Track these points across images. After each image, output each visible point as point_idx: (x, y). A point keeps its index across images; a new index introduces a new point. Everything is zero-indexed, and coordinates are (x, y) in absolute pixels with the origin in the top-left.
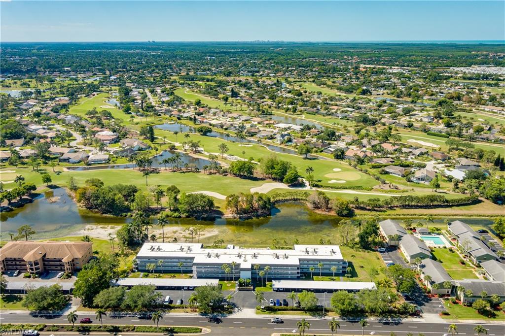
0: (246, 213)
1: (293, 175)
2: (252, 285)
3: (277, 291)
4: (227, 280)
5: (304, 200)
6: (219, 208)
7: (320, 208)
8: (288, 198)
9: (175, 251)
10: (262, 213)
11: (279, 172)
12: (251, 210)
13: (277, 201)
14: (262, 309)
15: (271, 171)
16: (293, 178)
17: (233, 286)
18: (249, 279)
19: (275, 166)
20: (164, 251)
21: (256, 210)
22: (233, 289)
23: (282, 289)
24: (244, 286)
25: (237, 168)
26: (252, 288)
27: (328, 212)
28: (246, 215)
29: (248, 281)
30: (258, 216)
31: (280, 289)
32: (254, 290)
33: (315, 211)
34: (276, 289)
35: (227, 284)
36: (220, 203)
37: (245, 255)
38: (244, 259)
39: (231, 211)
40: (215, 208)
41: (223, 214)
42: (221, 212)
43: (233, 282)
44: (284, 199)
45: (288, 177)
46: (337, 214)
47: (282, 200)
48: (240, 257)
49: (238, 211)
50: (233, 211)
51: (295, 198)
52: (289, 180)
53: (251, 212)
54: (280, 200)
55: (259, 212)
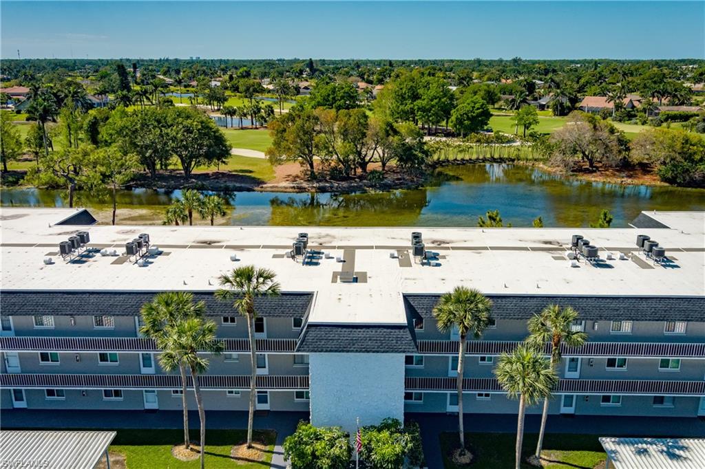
0: (343, 179)
1: (477, 106)
6: (251, 172)
7: (595, 172)
8: (474, 157)
10: (398, 179)
11: (433, 106)
12: (359, 170)
13: (439, 163)
15: (408, 107)
16: (478, 115)
19: (421, 91)
21: (373, 172)
27: (630, 177)
28: (345, 184)
30: (387, 187)
33: (579, 178)
36: (256, 165)
37: (350, 251)
38: (339, 267)
39: (289, 176)
40: (236, 171)
41: (259, 182)
42: (254, 178)
43: (243, 451)
44: (463, 160)
45: (462, 112)
46: (665, 179)
47: (456, 160)
48: (313, 259)
49: (312, 172)
50: (298, 177)
51: (496, 156)
52: (468, 119)
53: (361, 178)
54: (448, 161)
55: (390, 178)
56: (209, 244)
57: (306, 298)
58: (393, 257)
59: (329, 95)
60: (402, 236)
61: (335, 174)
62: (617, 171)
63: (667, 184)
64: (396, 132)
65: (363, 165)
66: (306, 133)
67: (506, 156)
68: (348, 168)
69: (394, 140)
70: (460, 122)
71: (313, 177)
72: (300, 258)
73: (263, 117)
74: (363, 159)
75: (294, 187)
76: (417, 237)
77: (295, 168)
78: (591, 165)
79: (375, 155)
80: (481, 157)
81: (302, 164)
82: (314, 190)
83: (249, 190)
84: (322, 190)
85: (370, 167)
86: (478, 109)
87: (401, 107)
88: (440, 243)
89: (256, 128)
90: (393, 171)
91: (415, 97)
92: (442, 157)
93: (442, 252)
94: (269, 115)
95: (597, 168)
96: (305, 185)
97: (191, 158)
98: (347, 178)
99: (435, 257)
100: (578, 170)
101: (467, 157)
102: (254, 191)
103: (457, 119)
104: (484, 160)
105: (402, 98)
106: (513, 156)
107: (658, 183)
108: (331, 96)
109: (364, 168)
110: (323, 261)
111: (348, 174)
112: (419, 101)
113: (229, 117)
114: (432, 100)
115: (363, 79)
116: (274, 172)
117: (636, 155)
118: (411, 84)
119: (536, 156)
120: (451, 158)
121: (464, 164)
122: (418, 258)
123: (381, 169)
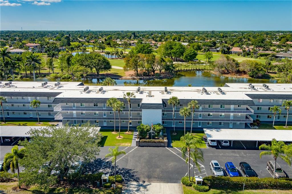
0: (147, 76)
1: (192, 52)
2: (165, 136)
3: (217, 147)
4: (117, 130)
5: (208, 70)
6: (117, 73)
7: (229, 74)
8: (190, 69)
9: (34, 87)
10: (165, 76)
11: (177, 52)
12: (152, 73)
13: (179, 71)
14: (199, 183)
15: (169, 52)
16: (192, 55)
17: (126, 139)
18: (159, 125)
20: (16, 87)
21: (157, 74)
22: (126, 144)
23: (228, 144)
24: (149, 138)
25: (137, 50)
26: (166, 140)
27: (239, 75)
28: (148, 77)
29: (158, 128)
30: (161, 78)
31: (224, 144)
32: (169, 146)
34: (215, 144)
35: (117, 135)
36: (119, 71)
37: (150, 92)
38: (148, 94)
39: (130, 75)
40: (113, 73)
41: (120, 77)
42: (119, 75)
43: (127, 132)
44: (187, 70)
45: (187, 54)
46: (251, 76)
47: (184, 70)
48: (142, 93)
49: (138, 74)
50: (133, 75)
51: (198, 69)
52: (189, 56)
53: (153, 75)
54: (182, 70)
55: (162, 76)
56: (116, 90)
57: (141, 100)
58: (160, 92)
59: (142, 48)
60: (163, 88)
61: (145, 74)
62: (236, 73)
63: (251, 78)
64: (164, 61)
65: (154, 71)
66: (136, 61)
67: (201, 69)
68: (149, 72)
69: (163, 63)
70: (186, 57)
71: (138, 75)
72: (139, 92)
73: (119, 55)
74: (154, 69)
75: (132, 78)
76: (166, 88)
77: (132, 72)
78: (228, 72)
79: (157, 68)
80: (193, 69)
81: (134, 71)
82: (138, 79)
83: (118, 79)
84: (141, 79)
85: (156, 72)
86: (192, 53)
87: (167, 52)
88: (172, 90)
89: (117, 59)
90: (163, 73)
91: (172, 48)
92: (180, 69)
93: (172, 92)
94: (121, 54)
95: (230, 72)
96: (135, 77)
97: (99, 69)
98: (149, 75)
99: (170, 92)
100: (223, 73)
101: (188, 69)
102: (119, 79)
103: (185, 56)
104: (194, 70)
105: (167, 49)
106: (203, 69)
107: (248, 77)
108: (143, 48)
109: (154, 73)
110: (144, 93)
111: (149, 74)
112: (173, 50)
113: (108, 55)
114: (177, 50)
115: (154, 40)
116: (125, 73)
117: (241, 68)
118: (170, 44)
119: (211, 68)
120: (183, 69)
121: (187, 71)
122: (166, 93)
123: (159, 73)
